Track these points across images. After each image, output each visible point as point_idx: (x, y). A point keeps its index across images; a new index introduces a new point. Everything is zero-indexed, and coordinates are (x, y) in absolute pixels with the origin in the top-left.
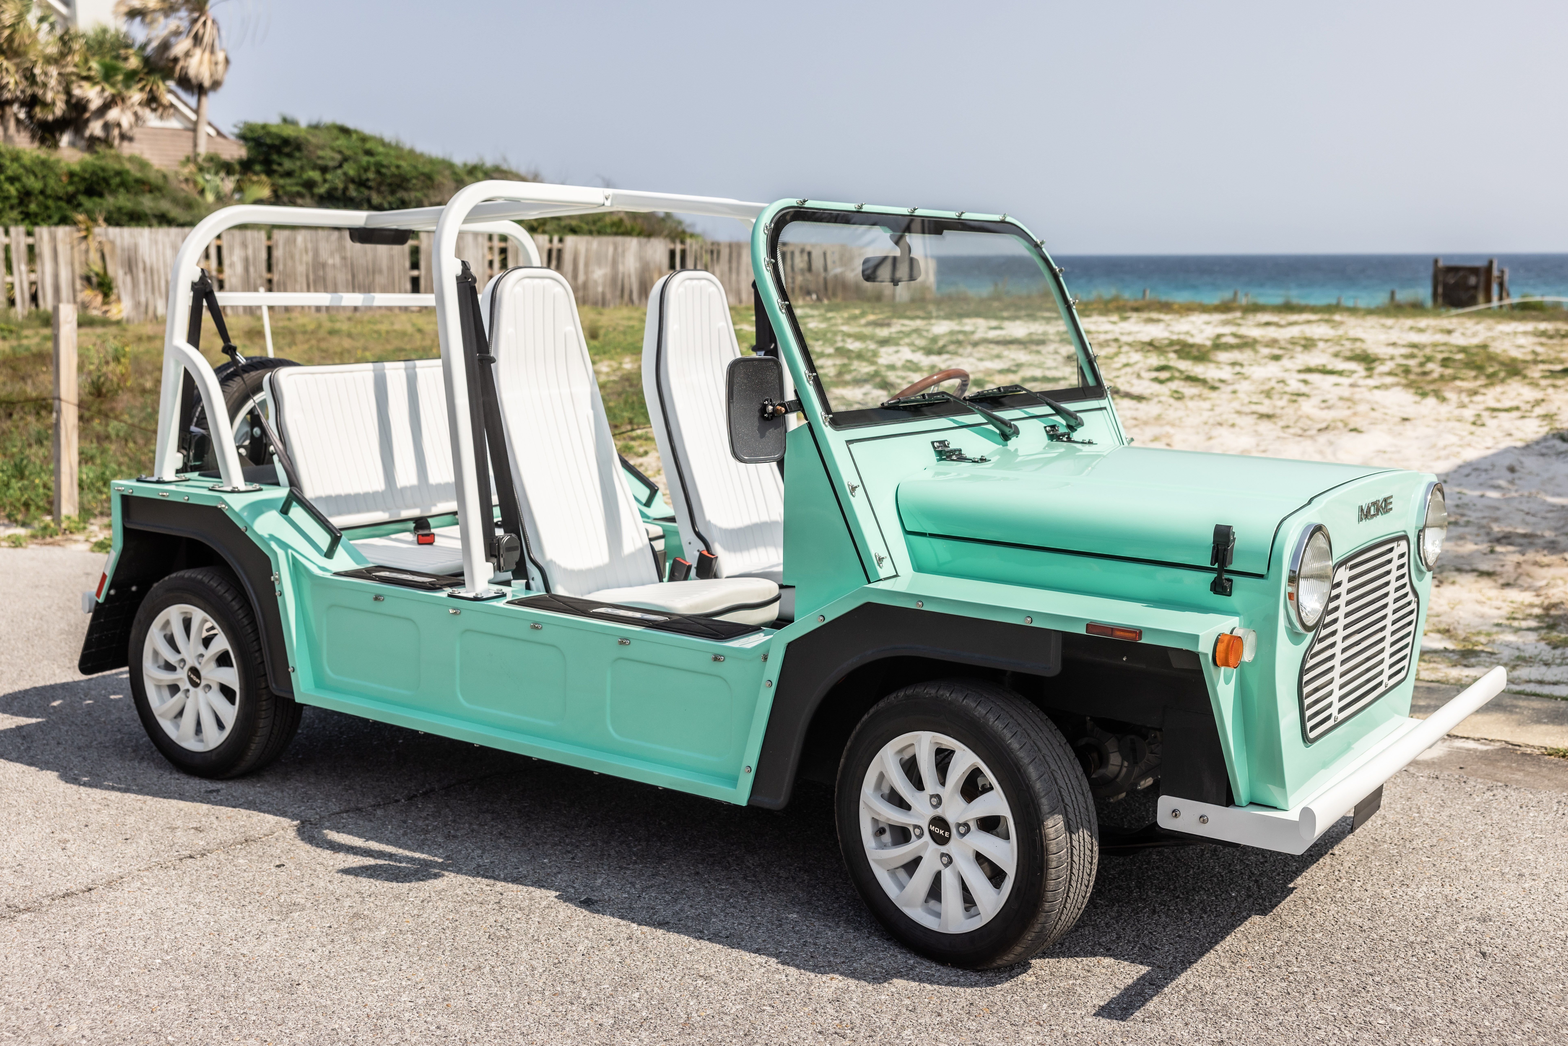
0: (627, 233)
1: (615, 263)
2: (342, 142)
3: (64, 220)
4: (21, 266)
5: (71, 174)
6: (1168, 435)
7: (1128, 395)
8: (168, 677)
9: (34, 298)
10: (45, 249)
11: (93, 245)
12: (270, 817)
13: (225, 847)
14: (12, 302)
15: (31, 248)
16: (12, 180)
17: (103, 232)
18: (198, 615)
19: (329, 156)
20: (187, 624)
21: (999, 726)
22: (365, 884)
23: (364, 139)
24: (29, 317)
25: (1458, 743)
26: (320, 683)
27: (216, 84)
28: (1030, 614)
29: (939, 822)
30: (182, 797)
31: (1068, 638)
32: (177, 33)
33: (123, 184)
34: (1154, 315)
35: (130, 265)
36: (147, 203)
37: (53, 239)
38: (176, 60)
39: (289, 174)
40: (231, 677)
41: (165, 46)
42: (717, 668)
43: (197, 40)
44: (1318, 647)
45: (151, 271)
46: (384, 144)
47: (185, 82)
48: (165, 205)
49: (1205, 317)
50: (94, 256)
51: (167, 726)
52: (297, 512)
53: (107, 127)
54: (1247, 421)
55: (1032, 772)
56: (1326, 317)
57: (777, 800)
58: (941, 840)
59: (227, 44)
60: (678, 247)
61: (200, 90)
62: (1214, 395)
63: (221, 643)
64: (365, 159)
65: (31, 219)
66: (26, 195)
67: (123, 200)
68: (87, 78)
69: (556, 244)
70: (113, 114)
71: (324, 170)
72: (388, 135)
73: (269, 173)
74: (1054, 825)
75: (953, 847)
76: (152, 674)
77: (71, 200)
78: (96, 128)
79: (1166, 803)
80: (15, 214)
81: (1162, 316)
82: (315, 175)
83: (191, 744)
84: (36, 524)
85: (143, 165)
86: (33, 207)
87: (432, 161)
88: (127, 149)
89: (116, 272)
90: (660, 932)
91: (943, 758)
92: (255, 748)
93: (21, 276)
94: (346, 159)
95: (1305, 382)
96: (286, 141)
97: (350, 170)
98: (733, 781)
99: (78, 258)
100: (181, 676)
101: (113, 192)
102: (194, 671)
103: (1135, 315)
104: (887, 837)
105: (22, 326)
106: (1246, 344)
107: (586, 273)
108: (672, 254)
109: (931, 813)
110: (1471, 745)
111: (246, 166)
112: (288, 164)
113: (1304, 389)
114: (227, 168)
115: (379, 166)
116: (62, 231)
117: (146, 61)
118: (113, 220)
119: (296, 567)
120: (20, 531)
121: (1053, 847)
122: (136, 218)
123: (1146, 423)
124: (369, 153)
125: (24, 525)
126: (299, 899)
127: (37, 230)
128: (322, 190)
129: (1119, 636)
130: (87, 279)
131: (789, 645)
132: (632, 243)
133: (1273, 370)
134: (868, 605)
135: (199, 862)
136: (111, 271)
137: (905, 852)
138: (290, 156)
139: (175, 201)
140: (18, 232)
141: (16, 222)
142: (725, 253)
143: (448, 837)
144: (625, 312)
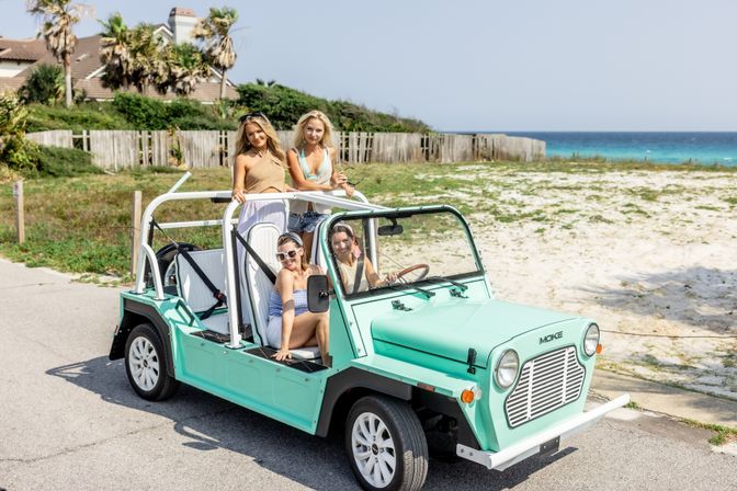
0: (403, 131)
1: (396, 144)
2: (280, 93)
3: (164, 128)
4: (146, 147)
5: (168, 108)
6: (615, 243)
7: (605, 221)
8: (138, 362)
9: (150, 160)
10: (155, 140)
11: (174, 138)
12: (164, 418)
13: (145, 429)
14: (141, 162)
15: (150, 139)
16: (144, 111)
17: (179, 132)
18: (148, 342)
19: (274, 99)
20: (144, 343)
21: (392, 415)
22: (187, 449)
23: (289, 91)
24: (148, 169)
25: (646, 413)
26: (185, 373)
27: (231, 66)
28: (401, 377)
29: (375, 446)
30: (137, 408)
31: (413, 387)
32: (215, 45)
33: (188, 112)
34: (644, 172)
35: (189, 146)
36: (198, 120)
37: (159, 135)
38: (215, 57)
39: (257, 106)
40: (156, 365)
41: (210, 51)
42: (306, 383)
43: (224, 47)
44: (514, 393)
45: (197, 149)
46: (298, 93)
47: (218, 66)
48: (205, 121)
49: (669, 173)
50: (175, 143)
51: (136, 379)
52: (180, 308)
53: (184, 84)
54: (654, 236)
55: (401, 434)
56: (728, 174)
57: (324, 434)
58: (376, 453)
59: (235, 48)
60: (425, 137)
61: (224, 68)
62: (647, 220)
63: (154, 353)
64: (289, 100)
65: (151, 127)
66: (149, 116)
67: (188, 119)
68: (178, 65)
69: (370, 136)
70: (186, 79)
71: (272, 104)
72: (300, 90)
73: (249, 106)
74: (408, 455)
75: (378, 456)
76: (132, 361)
77: (167, 119)
78: (179, 85)
79: (459, 447)
80: (144, 125)
81: (649, 173)
82: (268, 107)
83: (143, 388)
84: (125, 276)
85: (197, 103)
86: (152, 122)
87: (318, 100)
88: (192, 96)
89: (183, 149)
90: (280, 476)
91: (377, 423)
92: (163, 393)
93: (146, 151)
94: (281, 100)
95: (696, 214)
96: (256, 92)
97: (283, 104)
98: (310, 424)
99: (169, 144)
100: (141, 362)
101: (184, 116)
102: (145, 361)
103: (634, 171)
104: (361, 448)
105: (143, 173)
106: (680, 190)
107: (384, 148)
108: (422, 140)
109: (372, 442)
110: (651, 414)
111: (240, 102)
112: (257, 102)
113: (693, 218)
114: (232, 104)
115: (295, 103)
116: (163, 132)
117: (203, 57)
118: (183, 128)
119: (177, 329)
120: (118, 279)
121: (406, 462)
122: (192, 127)
123: (607, 236)
124: (291, 97)
125: (119, 276)
126: (162, 453)
127: (152, 132)
128: (271, 113)
129: (428, 388)
130: (172, 153)
131: (328, 379)
132: (405, 136)
133: (684, 206)
134: (351, 368)
135: (134, 435)
136: (181, 150)
137: (364, 455)
138: (258, 99)
139: (209, 119)
140: (145, 133)
141: (145, 129)
142: (447, 139)
143: (223, 431)
144: (400, 166)
